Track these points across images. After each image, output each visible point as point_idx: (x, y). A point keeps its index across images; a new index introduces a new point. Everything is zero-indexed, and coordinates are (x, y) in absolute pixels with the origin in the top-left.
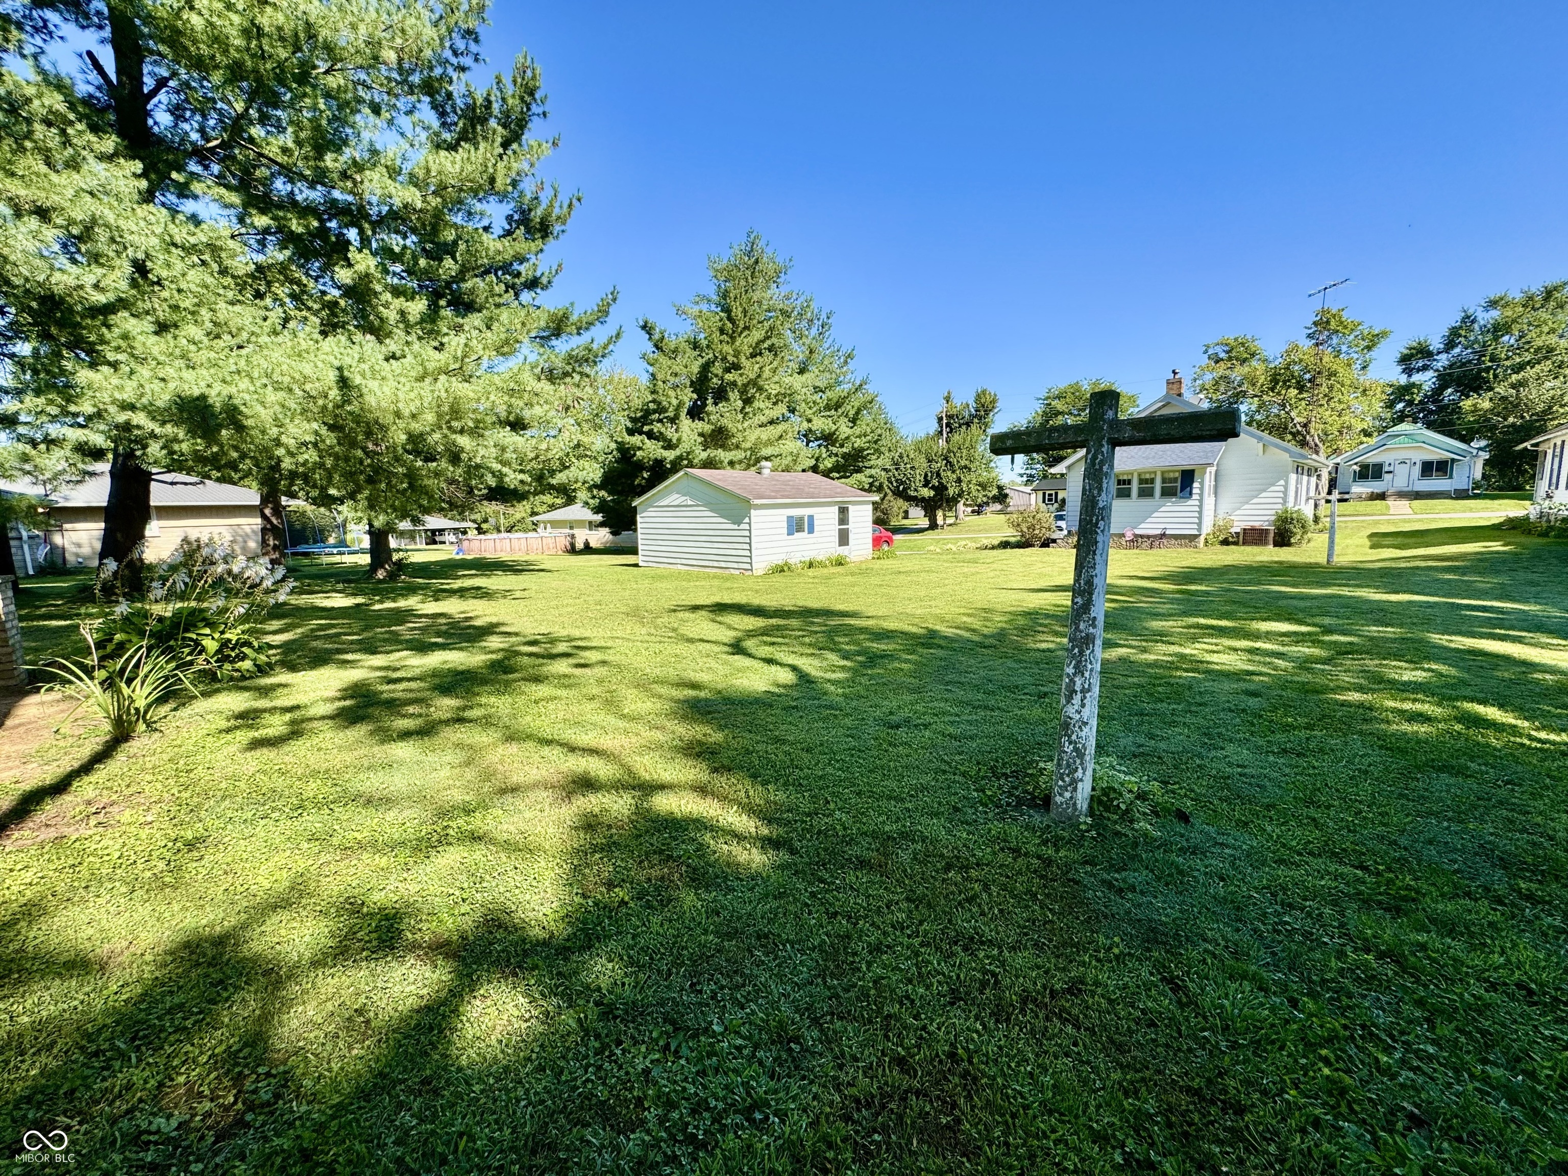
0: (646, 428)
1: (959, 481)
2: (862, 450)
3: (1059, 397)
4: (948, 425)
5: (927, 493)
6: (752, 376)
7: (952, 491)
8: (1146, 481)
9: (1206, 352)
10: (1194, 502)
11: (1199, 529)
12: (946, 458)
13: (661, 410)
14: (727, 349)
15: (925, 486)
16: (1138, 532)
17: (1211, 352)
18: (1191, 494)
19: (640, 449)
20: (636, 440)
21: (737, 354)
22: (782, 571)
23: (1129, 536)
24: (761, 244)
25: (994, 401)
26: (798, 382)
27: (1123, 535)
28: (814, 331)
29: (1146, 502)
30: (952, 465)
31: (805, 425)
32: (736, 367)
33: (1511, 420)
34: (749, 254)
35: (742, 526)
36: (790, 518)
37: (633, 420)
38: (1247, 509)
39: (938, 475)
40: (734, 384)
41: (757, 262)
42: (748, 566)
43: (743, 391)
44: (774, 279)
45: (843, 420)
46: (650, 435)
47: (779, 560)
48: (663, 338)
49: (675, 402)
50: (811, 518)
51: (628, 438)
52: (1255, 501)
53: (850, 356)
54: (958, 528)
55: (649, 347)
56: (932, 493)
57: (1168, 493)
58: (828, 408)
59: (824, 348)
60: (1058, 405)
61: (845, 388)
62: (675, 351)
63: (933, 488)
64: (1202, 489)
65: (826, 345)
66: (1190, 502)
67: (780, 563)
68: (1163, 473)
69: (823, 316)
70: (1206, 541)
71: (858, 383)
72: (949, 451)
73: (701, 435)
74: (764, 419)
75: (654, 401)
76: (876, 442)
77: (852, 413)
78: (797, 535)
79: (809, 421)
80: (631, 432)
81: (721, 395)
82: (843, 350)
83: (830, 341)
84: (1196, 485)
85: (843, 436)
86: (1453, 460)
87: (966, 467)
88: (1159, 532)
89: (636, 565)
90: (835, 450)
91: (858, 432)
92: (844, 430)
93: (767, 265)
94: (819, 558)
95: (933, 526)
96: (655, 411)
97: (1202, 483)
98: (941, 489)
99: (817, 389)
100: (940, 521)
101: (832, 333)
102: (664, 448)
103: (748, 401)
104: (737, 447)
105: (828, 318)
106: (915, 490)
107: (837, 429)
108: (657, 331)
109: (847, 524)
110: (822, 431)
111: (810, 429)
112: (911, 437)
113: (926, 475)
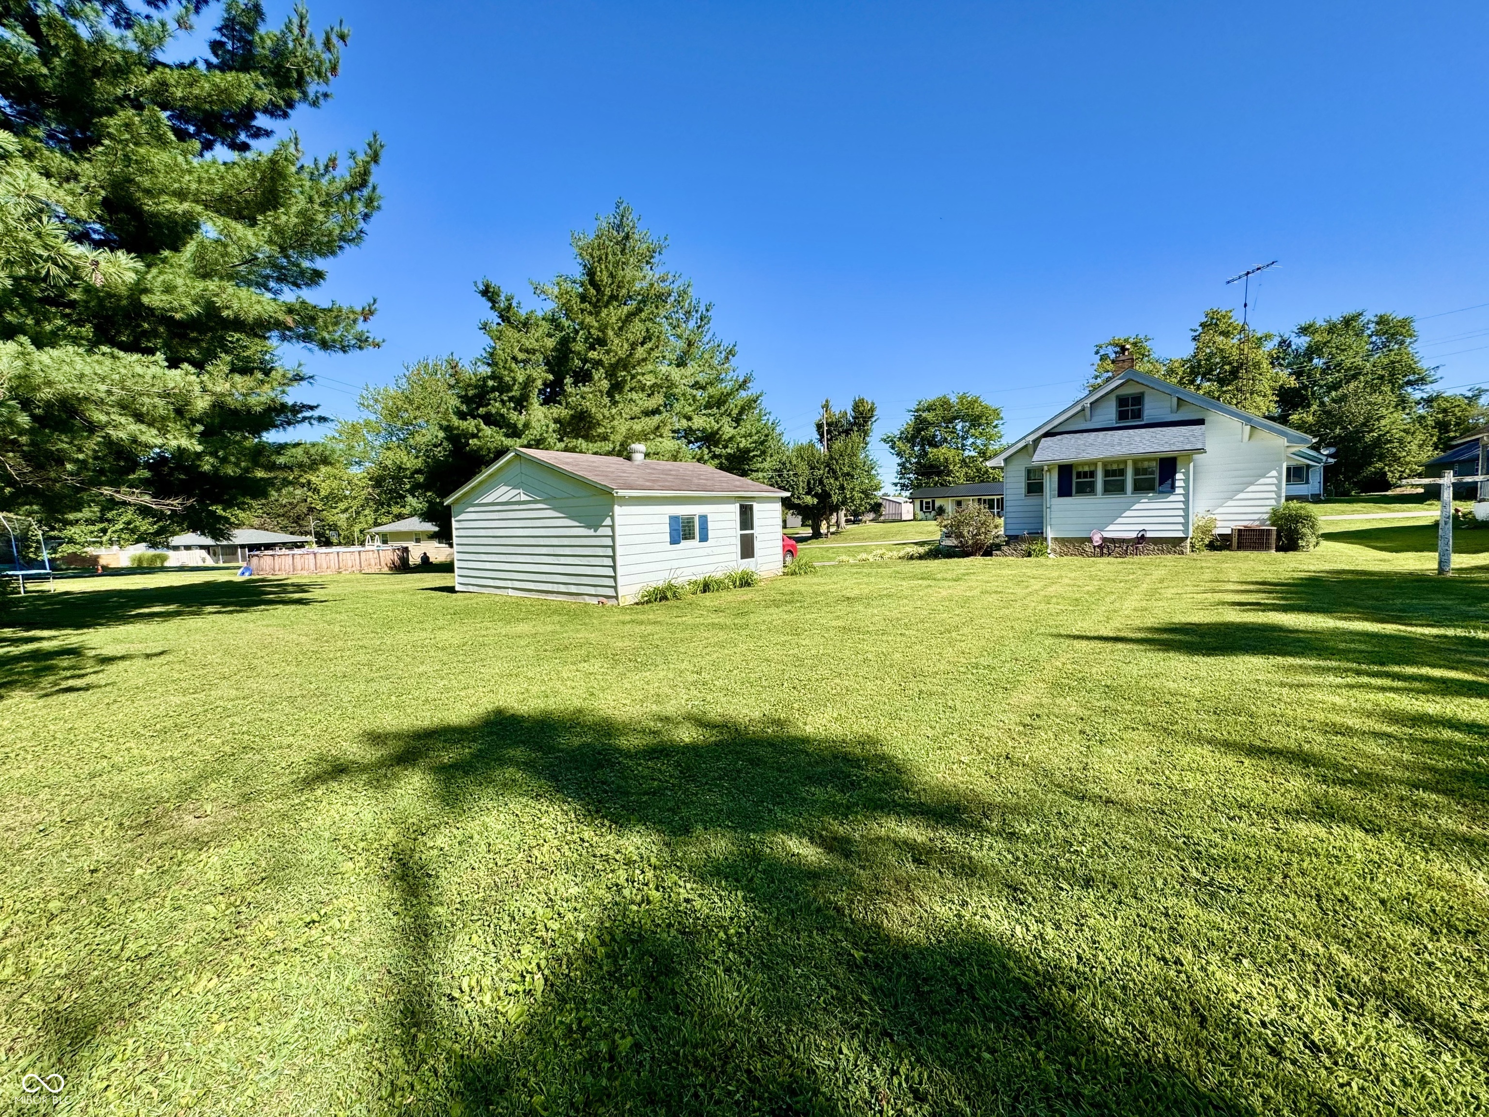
0: (482, 411)
1: (842, 488)
2: (748, 451)
3: (929, 409)
4: (829, 432)
5: (810, 500)
6: (622, 354)
7: (835, 499)
8: (1114, 473)
9: (1097, 353)
10: (1177, 496)
11: (1186, 530)
12: (828, 465)
13: (502, 388)
14: (589, 319)
15: (808, 493)
16: (1107, 535)
17: (1102, 352)
18: (1173, 487)
19: (474, 436)
20: (470, 425)
21: (603, 329)
22: (664, 598)
23: (1097, 540)
24: (631, 218)
25: (872, 410)
26: (676, 374)
27: (1090, 540)
28: (692, 324)
29: (1114, 499)
30: (834, 472)
31: (684, 423)
32: (602, 342)
33: (1337, 431)
34: (619, 227)
35: (601, 531)
36: (674, 519)
37: (465, 399)
38: (1231, 506)
39: (821, 482)
40: (598, 363)
41: (627, 237)
42: (611, 592)
43: (611, 374)
44: (647, 259)
45: (725, 420)
46: (489, 420)
47: (658, 581)
48: (509, 307)
49: (521, 379)
50: (704, 519)
51: (456, 421)
52: (1241, 496)
53: (731, 353)
54: (842, 536)
55: (493, 317)
56: (816, 501)
57: (1143, 486)
58: (708, 406)
59: (704, 343)
60: (929, 416)
61: (726, 386)
62: (525, 324)
63: (816, 495)
64: (1186, 481)
65: (706, 340)
66: (1172, 498)
67: (661, 584)
68: (1135, 462)
69: (702, 308)
70: (1193, 546)
71: (741, 379)
72: (831, 458)
73: (556, 421)
74: (636, 410)
75: (493, 377)
76: (762, 443)
77: (735, 412)
78: (685, 544)
79: (689, 419)
80: (462, 416)
81: (583, 377)
82: (725, 344)
83: (709, 335)
84: (1179, 476)
85: (726, 437)
86: (1308, 467)
87: (848, 474)
88: (1134, 535)
89: (451, 590)
90: (718, 451)
91: (743, 432)
92: (728, 431)
93: (640, 243)
94: (719, 575)
95: (817, 535)
96: (494, 389)
97: (1187, 474)
98: (824, 497)
99: (696, 385)
100: (823, 529)
101: (713, 326)
102: (507, 436)
103: (616, 387)
104: (605, 438)
105: (707, 310)
106: (798, 498)
107: (719, 429)
108: (503, 298)
109: (752, 529)
110: (704, 430)
111: (690, 428)
112: (792, 443)
113: (809, 483)
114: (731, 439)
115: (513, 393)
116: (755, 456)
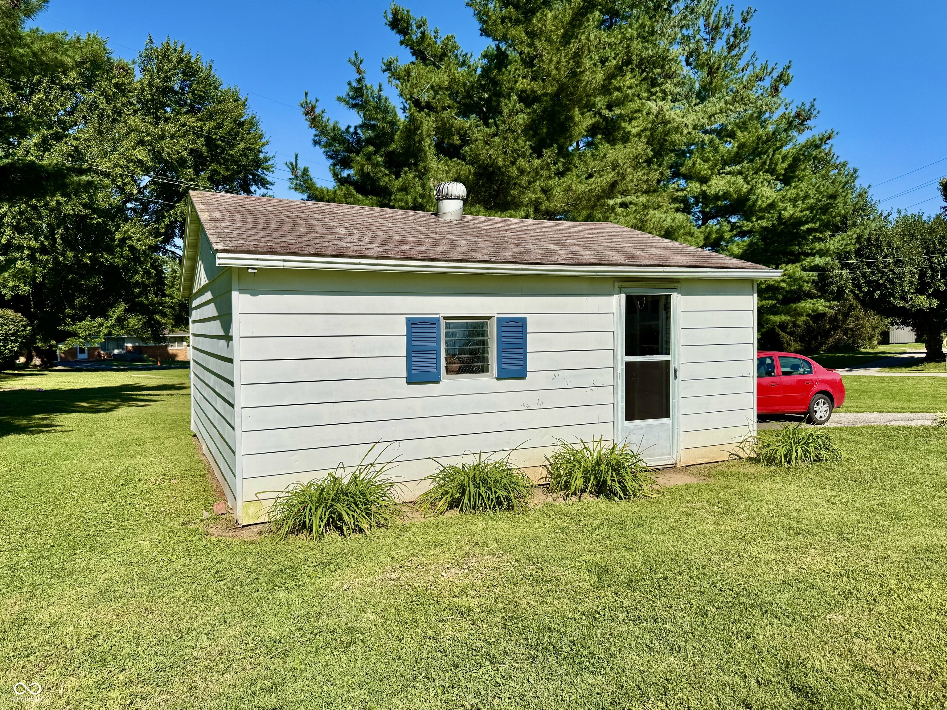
5: (924, 302)
15: (920, 291)
45: (765, 177)
48: (423, 37)
56: (935, 303)
58: (736, 160)
59: (739, 69)
61: (768, 128)
63: (936, 294)
65: (742, 64)
69: (736, 20)
77: (781, 167)
79: (704, 180)
83: (747, 57)
85: (762, 203)
105: (744, 20)
106: (903, 298)
107: (750, 191)
108: (413, 27)
109: (668, 353)
110: (726, 195)
111: (704, 194)
112: (894, 216)
113: (922, 275)
114: (772, 206)
115: (393, 147)
116: (810, 231)
